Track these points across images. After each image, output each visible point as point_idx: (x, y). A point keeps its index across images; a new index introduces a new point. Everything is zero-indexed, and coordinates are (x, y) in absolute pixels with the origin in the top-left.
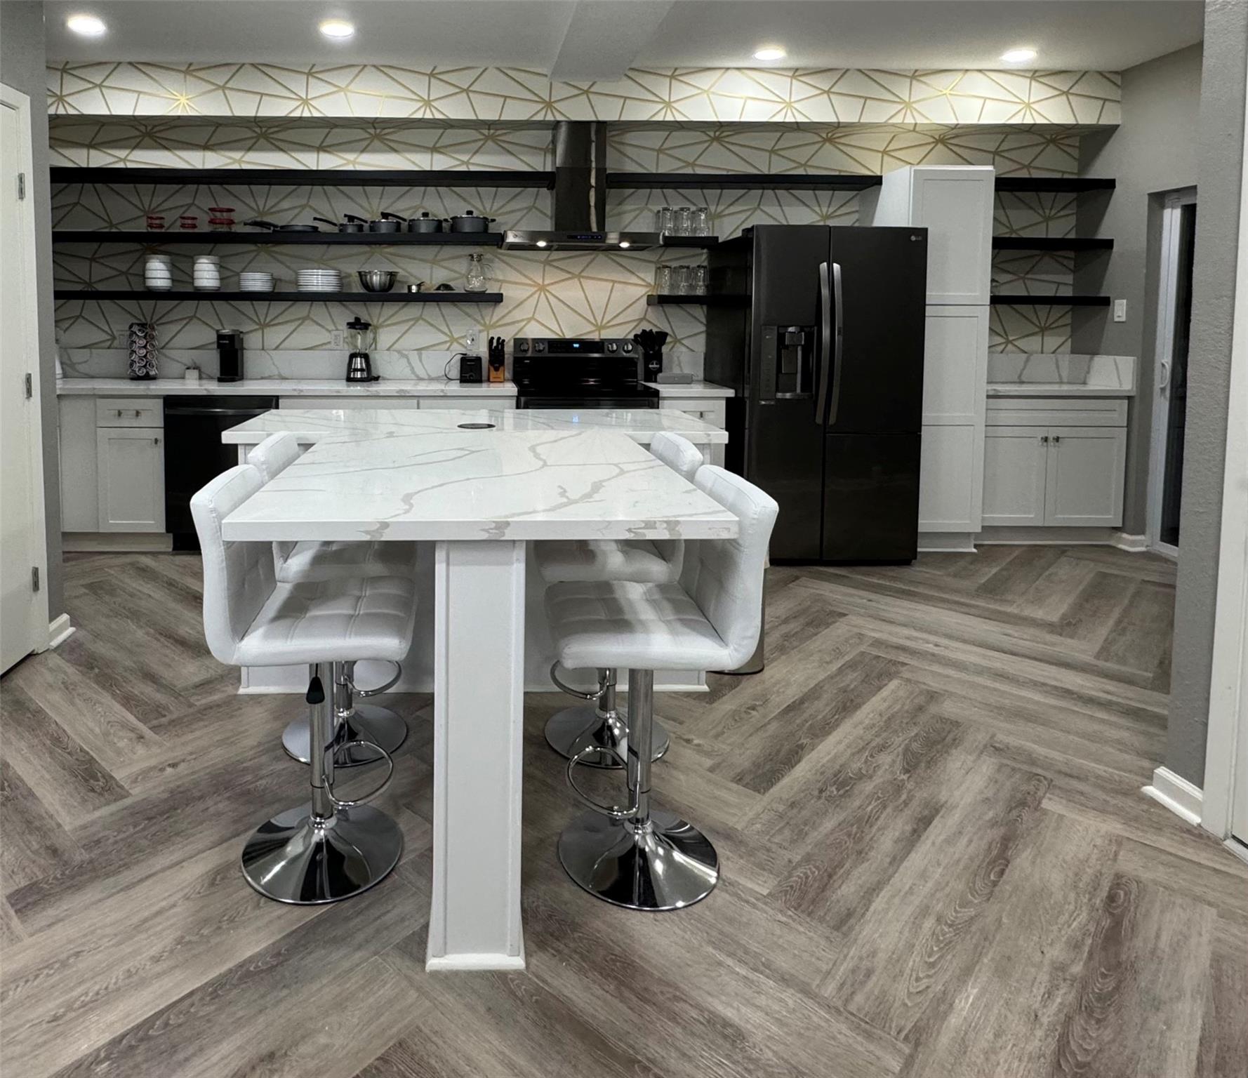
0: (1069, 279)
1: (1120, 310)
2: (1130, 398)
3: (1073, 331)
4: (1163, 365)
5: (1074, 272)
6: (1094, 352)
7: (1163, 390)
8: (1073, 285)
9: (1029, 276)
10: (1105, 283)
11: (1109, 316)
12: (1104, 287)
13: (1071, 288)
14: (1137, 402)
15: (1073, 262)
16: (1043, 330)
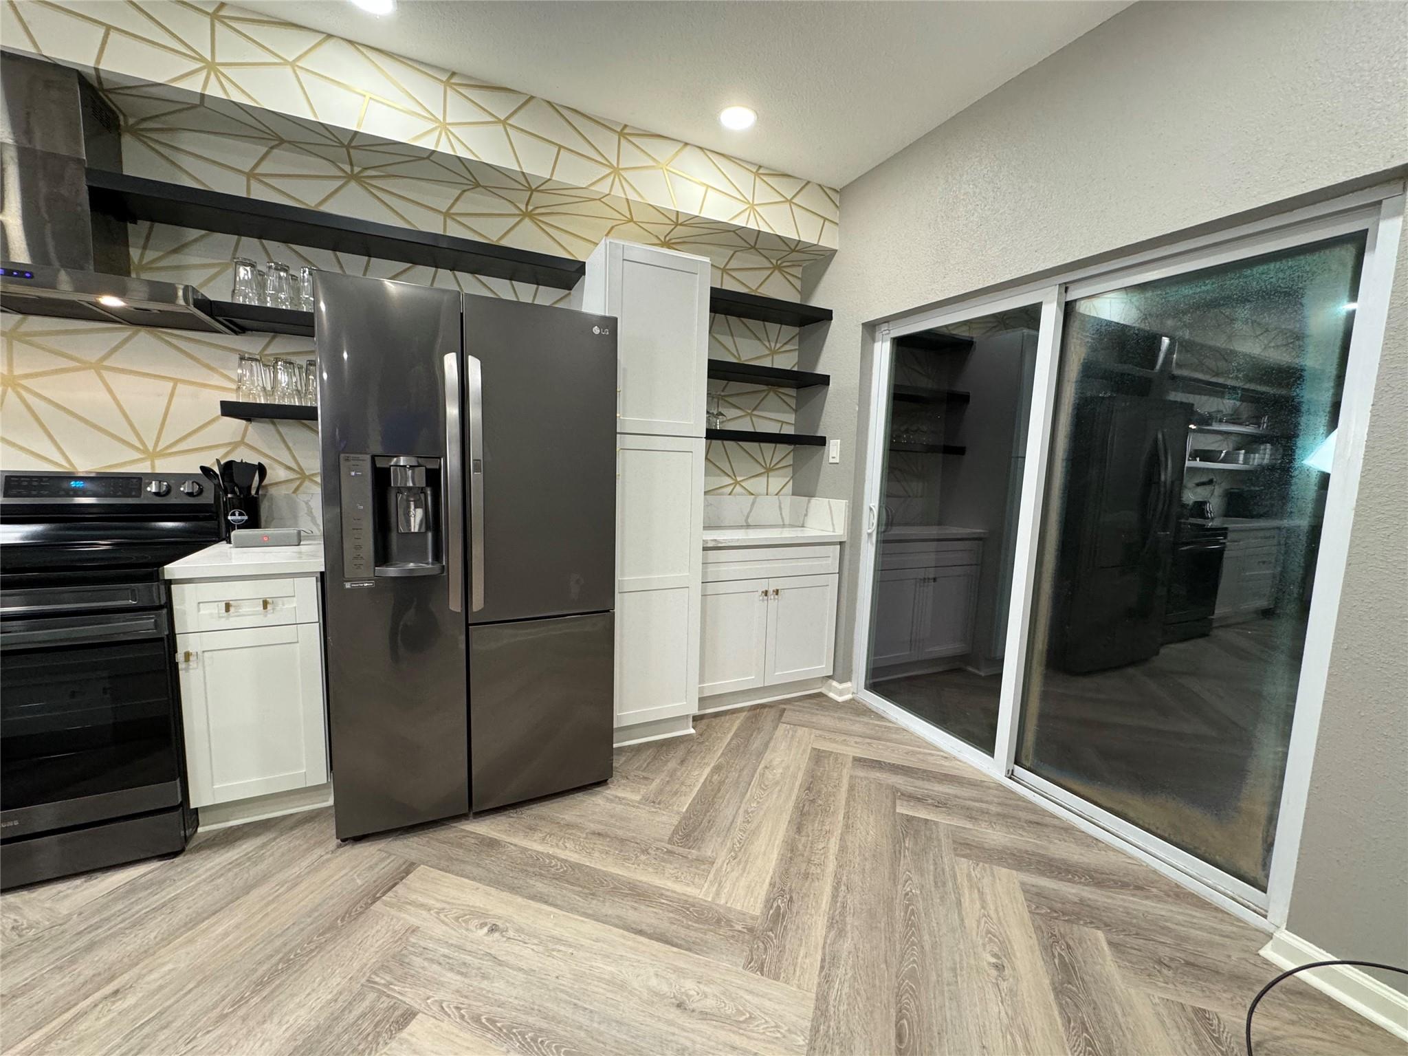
0: (791, 418)
1: (834, 450)
2: (841, 543)
3: (794, 472)
4: (871, 509)
5: (796, 411)
6: (811, 495)
7: (870, 535)
8: (794, 425)
9: (755, 413)
10: (821, 423)
11: (825, 456)
12: (821, 427)
13: (793, 428)
14: (847, 547)
15: (795, 401)
16: (768, 471)
